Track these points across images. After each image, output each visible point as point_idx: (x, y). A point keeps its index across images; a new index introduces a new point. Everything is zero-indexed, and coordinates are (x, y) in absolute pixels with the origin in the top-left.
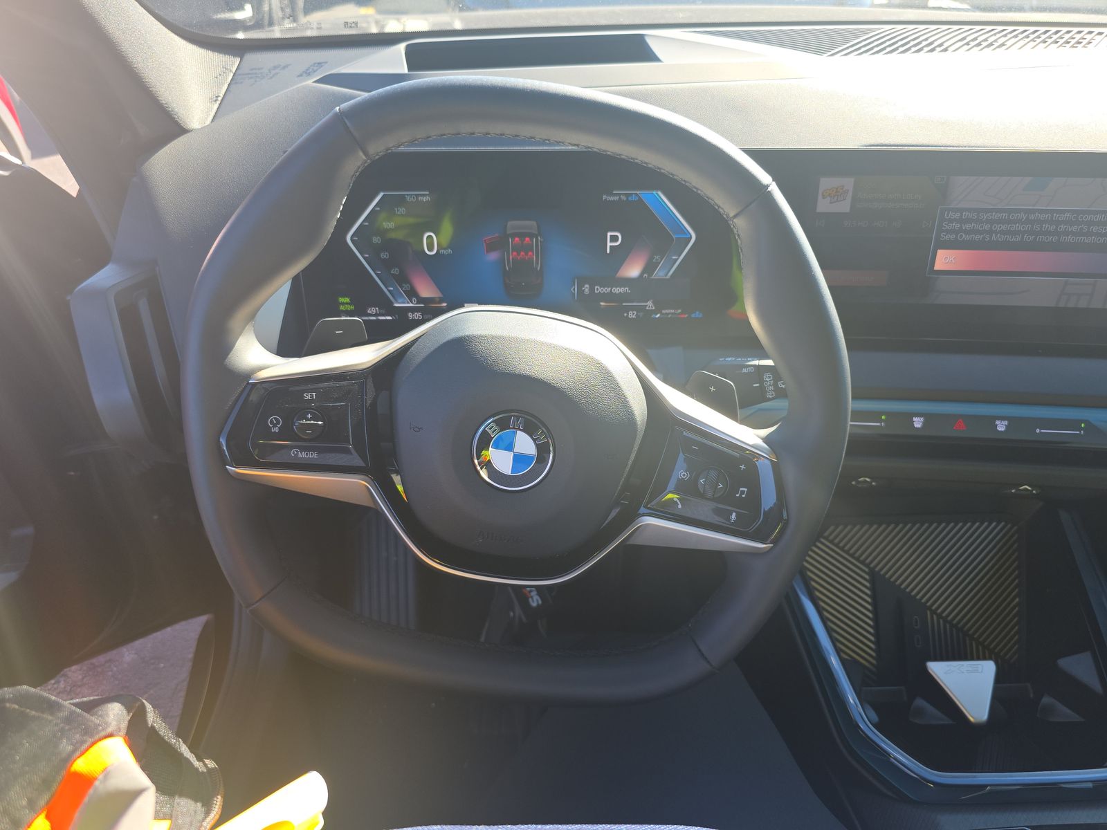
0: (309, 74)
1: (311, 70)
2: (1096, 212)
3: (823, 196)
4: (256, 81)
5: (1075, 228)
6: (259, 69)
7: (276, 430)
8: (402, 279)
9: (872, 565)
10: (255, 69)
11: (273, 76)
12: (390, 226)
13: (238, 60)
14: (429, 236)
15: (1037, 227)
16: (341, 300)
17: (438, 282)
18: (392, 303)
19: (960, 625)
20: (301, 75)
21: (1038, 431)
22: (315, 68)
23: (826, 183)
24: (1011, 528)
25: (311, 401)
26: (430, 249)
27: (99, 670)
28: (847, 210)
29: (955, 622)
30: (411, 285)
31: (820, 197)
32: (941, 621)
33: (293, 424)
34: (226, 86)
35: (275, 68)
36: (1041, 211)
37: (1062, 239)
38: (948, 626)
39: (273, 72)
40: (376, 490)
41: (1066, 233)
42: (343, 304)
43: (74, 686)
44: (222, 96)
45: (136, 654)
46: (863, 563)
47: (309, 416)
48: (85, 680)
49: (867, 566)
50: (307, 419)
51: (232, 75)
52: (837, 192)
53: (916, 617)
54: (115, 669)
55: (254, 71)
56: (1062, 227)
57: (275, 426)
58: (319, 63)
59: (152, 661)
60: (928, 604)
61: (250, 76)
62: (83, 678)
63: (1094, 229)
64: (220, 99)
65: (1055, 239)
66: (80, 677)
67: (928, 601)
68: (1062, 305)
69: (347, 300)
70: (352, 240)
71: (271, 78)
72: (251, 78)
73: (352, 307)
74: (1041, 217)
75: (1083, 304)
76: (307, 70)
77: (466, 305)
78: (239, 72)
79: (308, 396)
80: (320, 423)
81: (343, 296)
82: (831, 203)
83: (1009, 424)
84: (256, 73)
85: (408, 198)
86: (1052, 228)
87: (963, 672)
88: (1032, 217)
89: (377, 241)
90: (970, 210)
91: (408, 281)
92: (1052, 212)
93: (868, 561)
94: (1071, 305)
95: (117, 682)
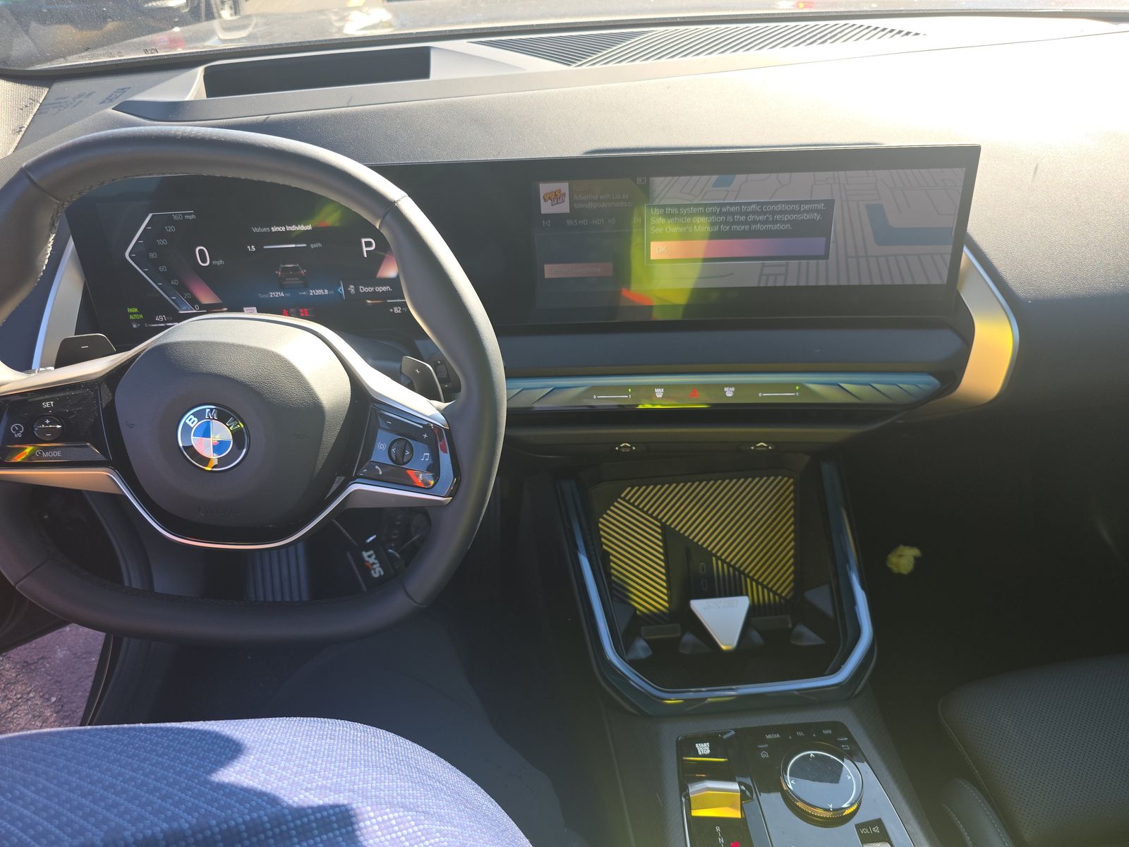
0: (111, 101)
1: (113, 96)
2: (776, 203)
3: (545, 199)
4: (59, 110)
5: (762, 218)
6: (64, 98)
7: (19, 435)
8: (183, 289)
9: (664, 520)
10: (61, 98)
11: (77, 104)
12: (163, 243)
13: (47, 90)
14: (200, 250)
15: (730, 219)
16: (130, 310)
17: (216, 290)
18: (178, 311)
19: (742, 569)
20: (103, 102)
21: (760, 395)
22: (118, 94)
23: (545, 188)
24: (787, 482)
25: (50, 408)
26: (204, 260)
27: (33, 667)
28: (567, 210)
29: (737, 566)
30: (192, 294)
31: (542, 200)
32: (725, 566)
33: (33, 429)
34: (31, 116)
35: (80, 96)
36: (731, 204)
37: (753, 227)
38: (731, 569)
39: (77, 100)
40: (118, 478)
41: (755, 222)
42: (132, 313)
43: (8, 684)
44: (26, 126)
45: (69, 650)
46: (656, 518)
47: (48, 421)
48: (19, 677)
49: (659, 521)
50: (46, 424)
51: (39, 105)
52: (555, 195)
53: (702, 564)
54: (48, 665)
55: (60, 100)
56: (751, 217)
57: (17, 432)
58: (122, 89)
59: (84, 656)
60: (714, 552)
61: (54, 105)
62: (17, 676)
63: (778, 217)
64: (23, 130)
65: (747, 227)
66: (14, 675)
67: (713, 549)
68: (762, 285)
69: (136, 310)
70: (130, 257)
71: (74, 106)
72: (56, 107)
73: (141, 316)
74: (732, 209)
75: (780, 283)
76: (110, 96)
77: (245, 309)
78: (46, 102)
79: (46, 405)
80: (58, 426)
81: (131, 307)
82: (552, 205)
83: (736, 389)
84: (60, 103)
85: (175, 217)
86: (743, 218)
87: (719, 607)
88: (724, 210)
89: (153, 256)
90: (671, 206)
91: (188, 291)
92: (740, 204)
93: (660, 517)
94: (770, 284)
95: (49, 678)
